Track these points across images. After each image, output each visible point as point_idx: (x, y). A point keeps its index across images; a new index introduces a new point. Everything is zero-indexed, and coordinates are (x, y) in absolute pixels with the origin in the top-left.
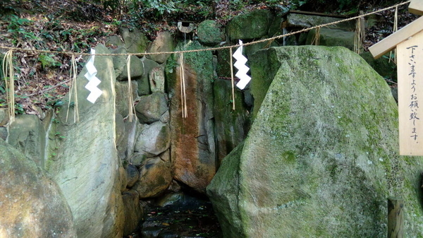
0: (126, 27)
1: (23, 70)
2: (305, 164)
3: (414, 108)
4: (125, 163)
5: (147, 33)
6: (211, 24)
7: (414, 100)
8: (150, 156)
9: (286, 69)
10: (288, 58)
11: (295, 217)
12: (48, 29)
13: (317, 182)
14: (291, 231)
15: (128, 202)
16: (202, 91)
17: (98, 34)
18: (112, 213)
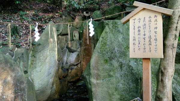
0: (64, 15)
1: (23, 31)
2: (111, 64)
3: (134, 41)
4: (62, 68)
5: (72, 17)
6: (98, 12)
7: (134, 38)
8: (72, 65)
9: (107, 29)
10: (108, 25)
11: (108, 84)
12: (34, 16)
13: (116, 71)
14: (107, 89)
15: (63, 82)
16: (94, 39)
17: (53, 17)
18: (55, 86)
